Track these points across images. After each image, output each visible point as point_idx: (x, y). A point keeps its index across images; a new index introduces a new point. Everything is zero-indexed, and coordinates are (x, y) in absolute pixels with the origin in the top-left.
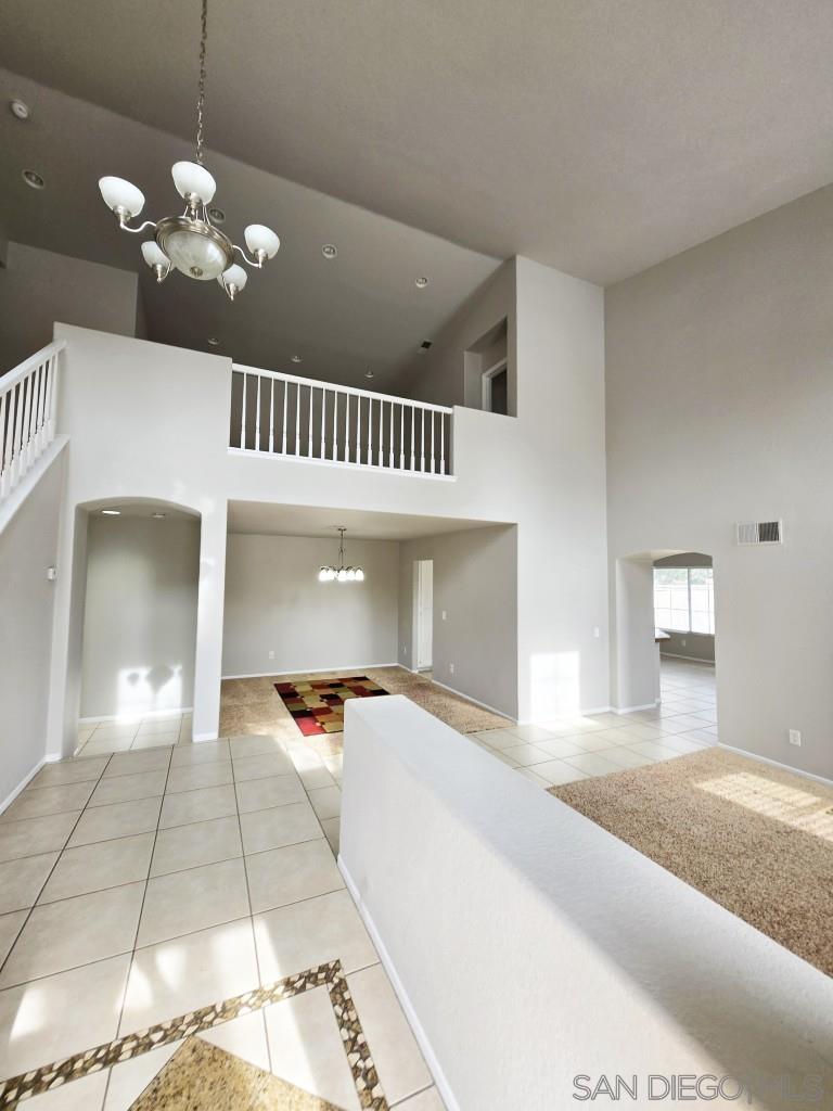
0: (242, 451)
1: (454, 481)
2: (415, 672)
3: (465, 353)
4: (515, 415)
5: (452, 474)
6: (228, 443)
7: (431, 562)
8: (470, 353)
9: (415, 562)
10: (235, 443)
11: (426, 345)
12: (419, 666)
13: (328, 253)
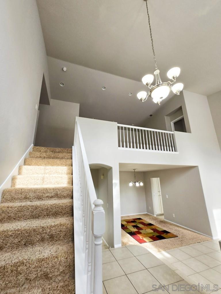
0: (121, 148)
1: (178, 153)
2: (155, 216)
3: (165, 117)
4: (190, 132)
5: (177, 151)
6: (118, 146)
7: (159, 178)
8: (167, 117)
9: (151, 178)
10: (119, 146)
11: (151, 115)
12: (156, 214)
13: (130, 94)
